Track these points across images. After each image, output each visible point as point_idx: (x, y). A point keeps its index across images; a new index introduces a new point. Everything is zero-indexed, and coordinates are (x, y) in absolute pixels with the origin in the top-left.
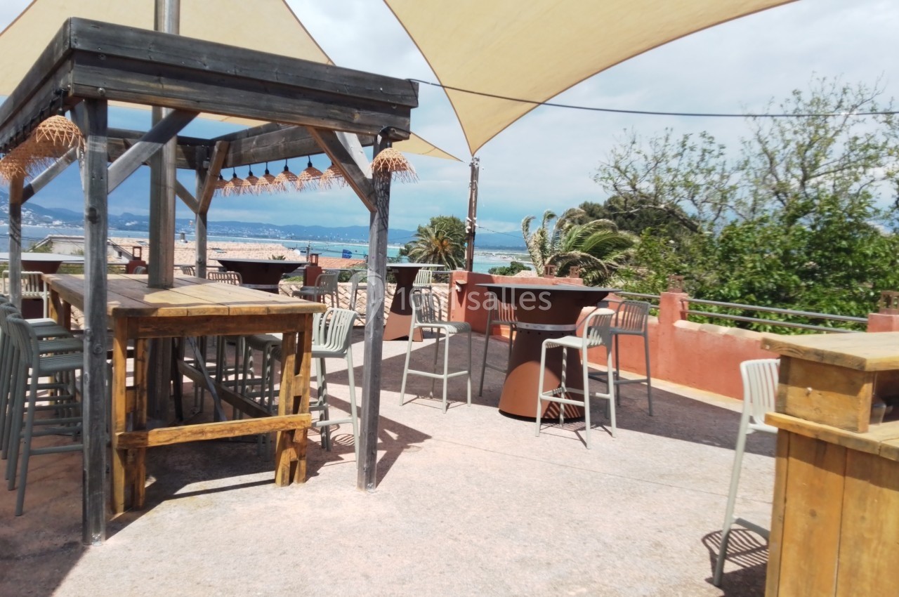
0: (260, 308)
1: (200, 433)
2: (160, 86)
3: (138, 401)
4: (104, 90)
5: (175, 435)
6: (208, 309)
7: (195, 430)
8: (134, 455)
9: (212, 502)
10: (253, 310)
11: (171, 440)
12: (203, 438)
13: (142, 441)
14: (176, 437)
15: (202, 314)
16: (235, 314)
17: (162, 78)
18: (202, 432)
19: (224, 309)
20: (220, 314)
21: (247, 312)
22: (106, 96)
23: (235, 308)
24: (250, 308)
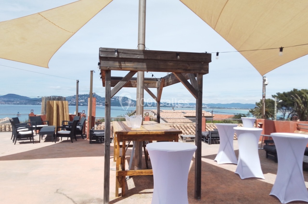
0: (159, 132)
1: (141, 173)
2: (125, 65)
3: (123, 161)
4: (109, 68)
5: (133, 173)
6: (143, 132)
7: (139, 172)
8: (121, 178)
9: (145, 197)
10: (157, 133)
11: (132, 174)
12: (142, 175)
13: (123, 174)
14: (133, 174)
15: (141, 134)
16: (151, 134)
17: (126, 62)
18: (142, 173)
19: (148, 132)
20: (147, 134)
21: (155, 133)
22: (110, 69)
23: (151, 132)
24: (156, 132)
